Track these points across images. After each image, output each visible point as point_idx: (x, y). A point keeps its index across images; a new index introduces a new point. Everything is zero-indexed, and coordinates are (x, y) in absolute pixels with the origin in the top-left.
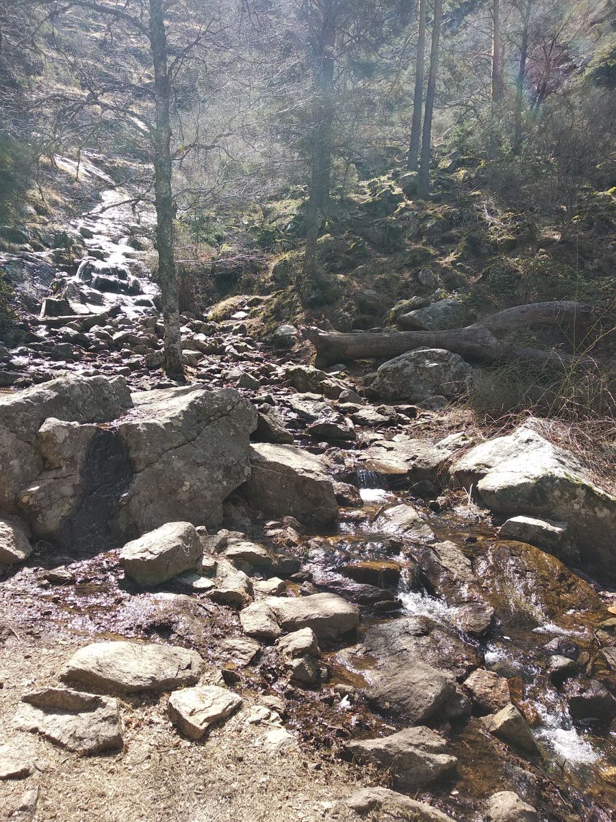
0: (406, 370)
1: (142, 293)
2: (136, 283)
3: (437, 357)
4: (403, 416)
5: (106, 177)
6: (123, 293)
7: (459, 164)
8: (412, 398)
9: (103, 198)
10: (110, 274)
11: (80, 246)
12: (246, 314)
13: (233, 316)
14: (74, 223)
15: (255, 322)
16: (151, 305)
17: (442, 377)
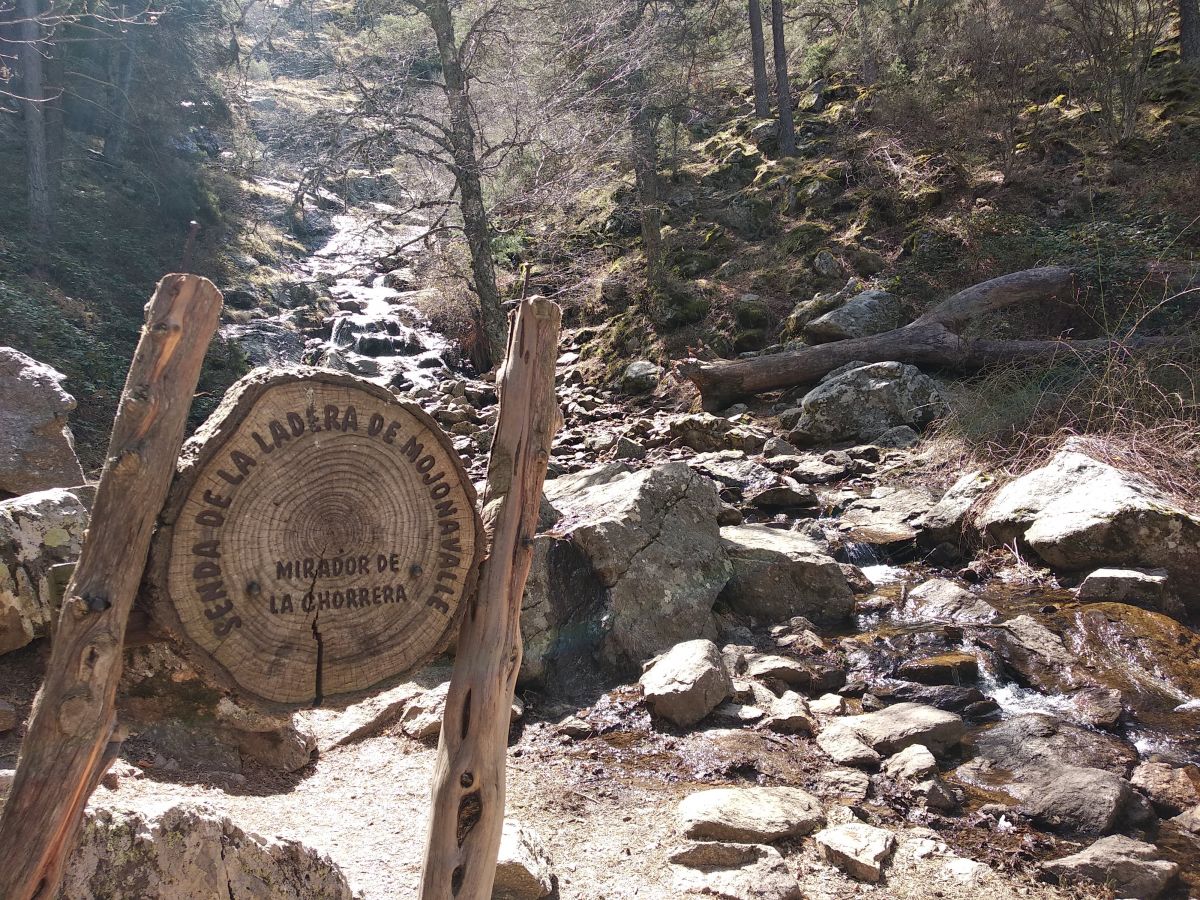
0: (844, 399)
1: (425, 350)
2: (413, 338)
3: (884, 373)
4: (863, 462)
5: (332, 197)
6: (399, 354)
7: (829, 98)
8: (863, 434)
9: (337, 226)
10: (377, 331)
11: (327, 298)
12: (575, 356)
13: (559, 361)
14: (307, 269)
15: (592, 364)
16: (440, 365)
17: (898, 400)
